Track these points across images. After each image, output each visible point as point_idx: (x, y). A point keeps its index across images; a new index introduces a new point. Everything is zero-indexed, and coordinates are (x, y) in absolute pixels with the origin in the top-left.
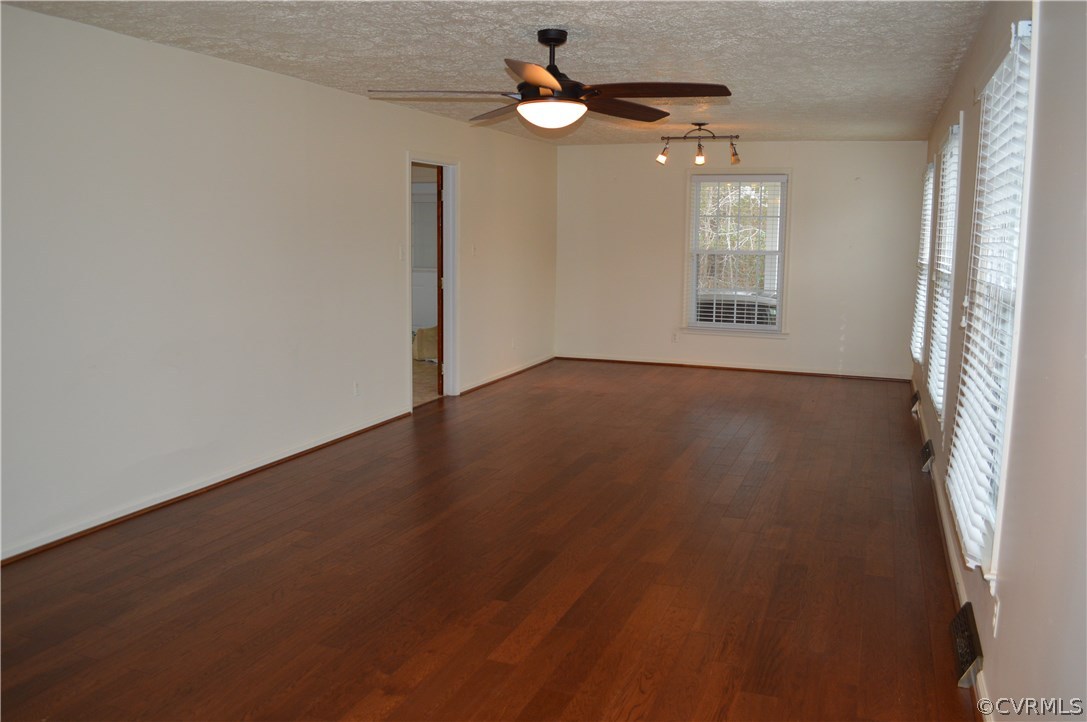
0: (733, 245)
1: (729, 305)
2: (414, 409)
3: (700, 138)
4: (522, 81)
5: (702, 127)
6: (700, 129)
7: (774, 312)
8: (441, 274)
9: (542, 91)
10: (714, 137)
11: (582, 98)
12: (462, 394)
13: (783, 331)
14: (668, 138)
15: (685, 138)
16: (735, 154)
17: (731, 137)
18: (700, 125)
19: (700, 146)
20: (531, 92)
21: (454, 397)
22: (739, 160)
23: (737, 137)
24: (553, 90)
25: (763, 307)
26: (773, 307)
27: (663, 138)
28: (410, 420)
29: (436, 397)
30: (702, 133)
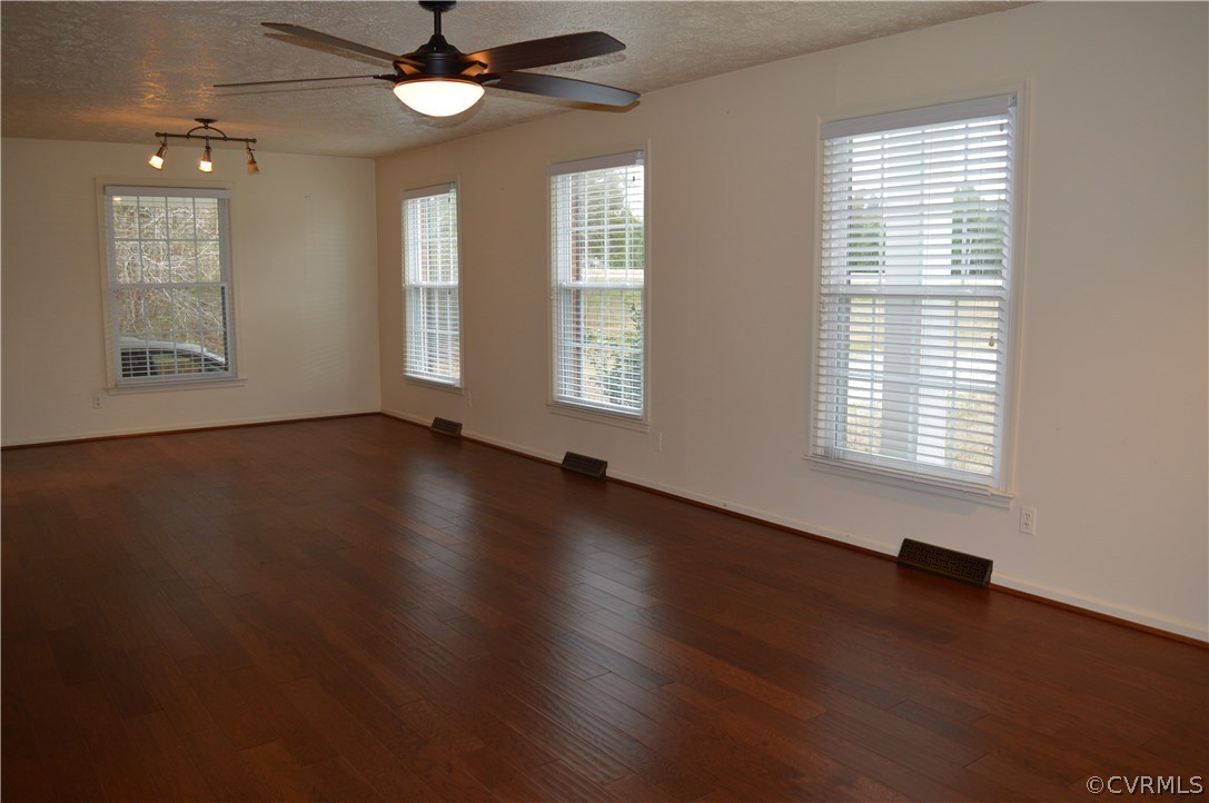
3: (207, 138)
5: (210, 125)
6: (206, 127)
10: (225, 139)
13: (240, 377)
14: (165, 135)
15: (188, 136)
16: (253, 162)
17: (247, 140)
18: (205, 122)
19: (208, 148)
22: (257, 170)
23: (254, 141)
27: (158, 135)
30: (210, 133)
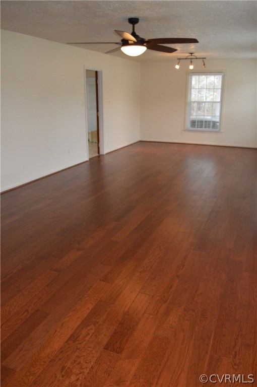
0: (206, 99)
1: (202, 122)
2: (90, 159)
3: (191, 59)
4: (122, 38)
7: (218, 124)
8: (98, 111)
9: (130, 42)
10: (197, 58)
11: (145, 44)
12: (106, 154)
13: (221, 131)
14: (180, 59)
15: (186, 59)
16: (204, 65)
17: (203, 58)
18: (192, 54)
19: (191, 62)
20: (125, 42)
21: (103, 155)
22: (205, 67)
23: (205, 58)
24: (134, 42)
25: (214, 123)
26: (218, 122)
27: (178, 59)
28: (88, 163)
29: (97, 155)
30: (192, 57)
